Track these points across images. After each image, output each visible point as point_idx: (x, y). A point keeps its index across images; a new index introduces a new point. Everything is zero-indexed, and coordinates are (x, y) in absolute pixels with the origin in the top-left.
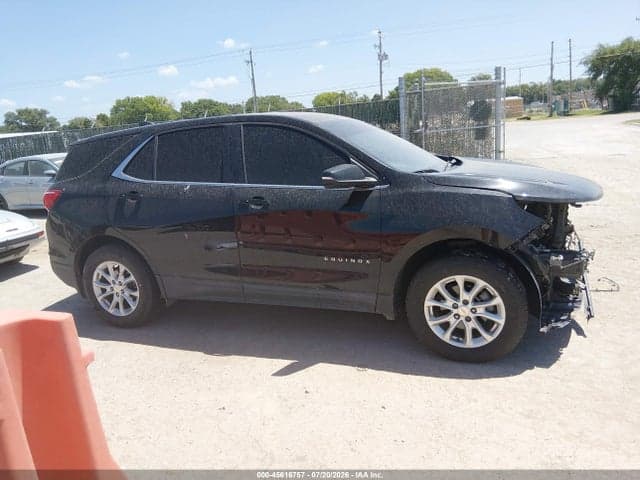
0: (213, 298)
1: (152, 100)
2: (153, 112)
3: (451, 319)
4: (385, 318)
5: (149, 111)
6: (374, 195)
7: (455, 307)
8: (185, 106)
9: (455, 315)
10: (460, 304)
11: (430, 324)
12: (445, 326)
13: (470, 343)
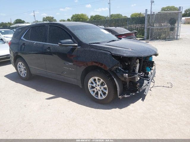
0: (41, 75)
1: (82, 15)
2: (82, 19)
3: (95, 89)
4: (79, 87)
5: (81, 18)
6: (76, 49)
7: (96, 86)
8: (91, 17)
9: (96, 89)
10: (97, 85)
11: (90, 90)
12: (94, 91)
13: (99, 98)
